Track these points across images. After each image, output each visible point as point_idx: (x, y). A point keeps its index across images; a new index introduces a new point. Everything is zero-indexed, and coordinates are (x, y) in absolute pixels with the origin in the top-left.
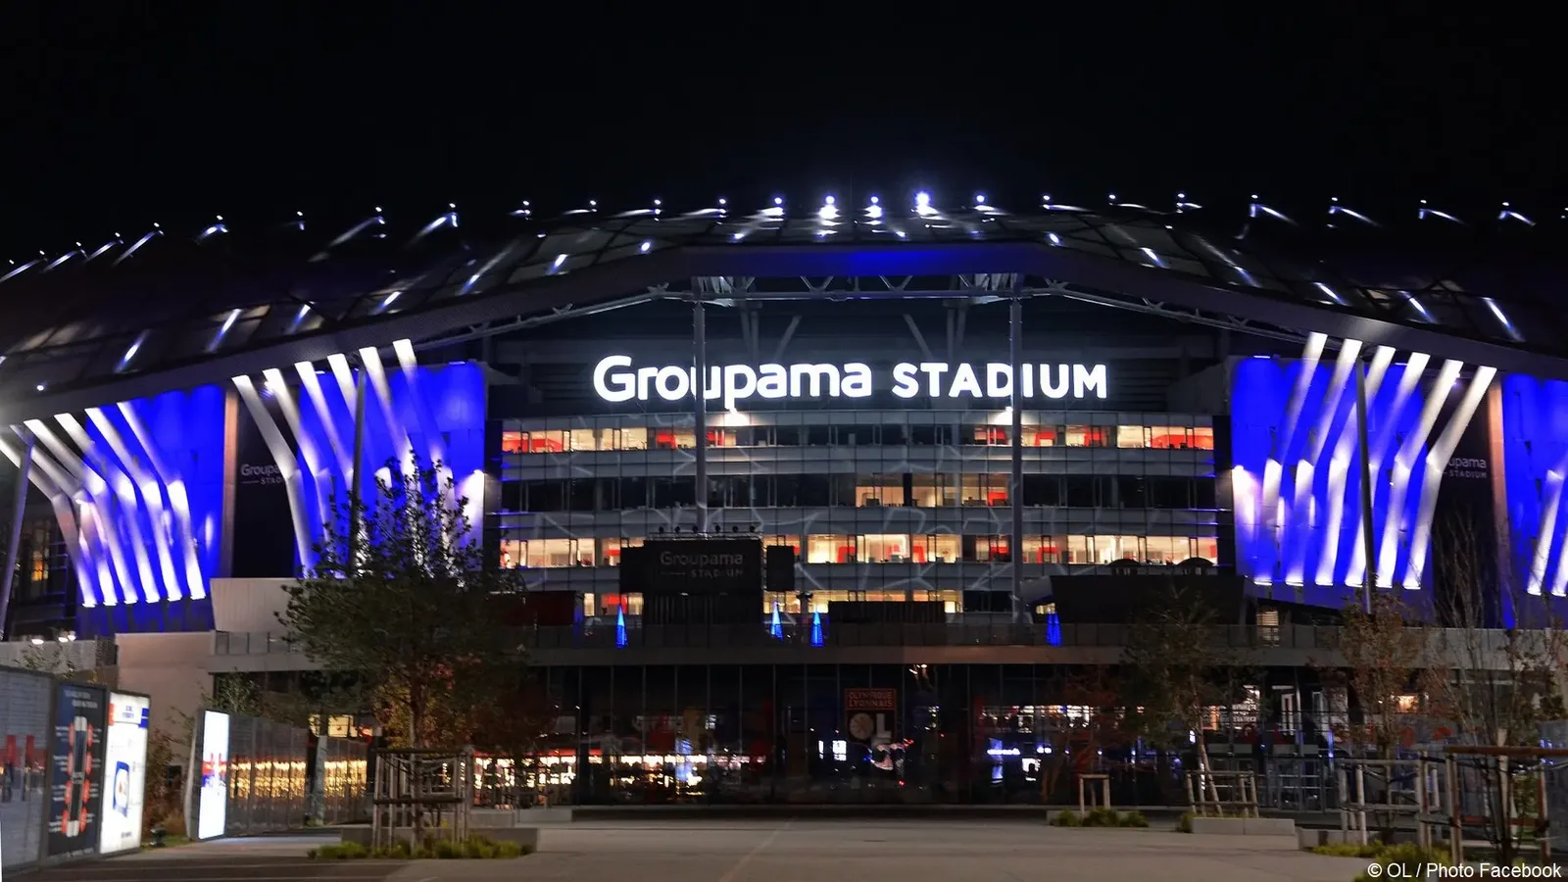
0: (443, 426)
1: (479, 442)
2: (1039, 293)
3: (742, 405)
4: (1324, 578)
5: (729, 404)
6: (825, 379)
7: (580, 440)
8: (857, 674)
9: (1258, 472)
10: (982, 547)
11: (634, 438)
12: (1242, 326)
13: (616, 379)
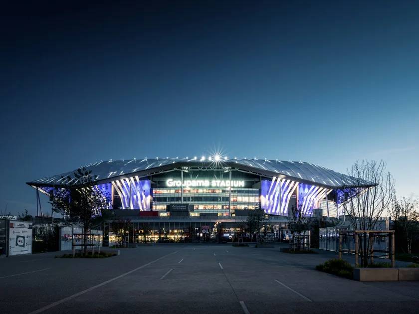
0: (143, 189)
1: (149, 191)
2: (234, 170)
3: (190, 187)
4: (273, 211)
5: (187, 187)
6: (202, 183)
7: (165, 191)
8: (203, 224)
9: (265, 196)
10: (225, 207)
11: (173, 191)
12: (264, 176)
13: (170, 183)
